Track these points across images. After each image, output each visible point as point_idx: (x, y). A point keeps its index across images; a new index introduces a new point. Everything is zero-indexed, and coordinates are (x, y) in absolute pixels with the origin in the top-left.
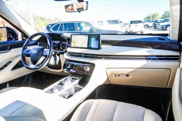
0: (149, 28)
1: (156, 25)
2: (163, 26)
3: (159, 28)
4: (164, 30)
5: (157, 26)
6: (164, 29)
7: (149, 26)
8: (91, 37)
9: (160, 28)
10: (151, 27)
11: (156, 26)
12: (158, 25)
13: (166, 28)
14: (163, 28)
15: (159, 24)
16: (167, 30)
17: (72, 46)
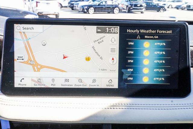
0: (63, 9)
1: (73, 4)
2: (84, 7)
3: (78, 9)
4: (85, 13)
5: (75, 7)
6: (86, 11)
7: (63, 6)
8: (134, 36)
9: (80, 9)
10: (66, 7)
11: (73, 7)
12: (76, 4)
13: (88, 10)
14: (83, 9)
15: (78, 4)
16: (89, 13)
17: (16, 85)
